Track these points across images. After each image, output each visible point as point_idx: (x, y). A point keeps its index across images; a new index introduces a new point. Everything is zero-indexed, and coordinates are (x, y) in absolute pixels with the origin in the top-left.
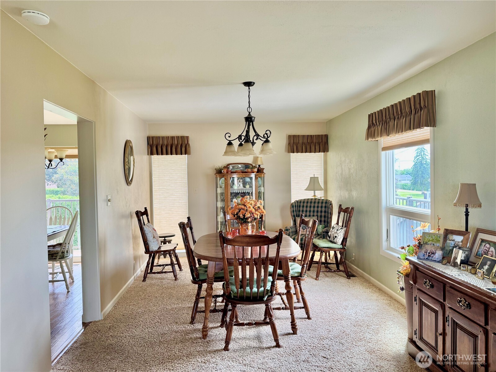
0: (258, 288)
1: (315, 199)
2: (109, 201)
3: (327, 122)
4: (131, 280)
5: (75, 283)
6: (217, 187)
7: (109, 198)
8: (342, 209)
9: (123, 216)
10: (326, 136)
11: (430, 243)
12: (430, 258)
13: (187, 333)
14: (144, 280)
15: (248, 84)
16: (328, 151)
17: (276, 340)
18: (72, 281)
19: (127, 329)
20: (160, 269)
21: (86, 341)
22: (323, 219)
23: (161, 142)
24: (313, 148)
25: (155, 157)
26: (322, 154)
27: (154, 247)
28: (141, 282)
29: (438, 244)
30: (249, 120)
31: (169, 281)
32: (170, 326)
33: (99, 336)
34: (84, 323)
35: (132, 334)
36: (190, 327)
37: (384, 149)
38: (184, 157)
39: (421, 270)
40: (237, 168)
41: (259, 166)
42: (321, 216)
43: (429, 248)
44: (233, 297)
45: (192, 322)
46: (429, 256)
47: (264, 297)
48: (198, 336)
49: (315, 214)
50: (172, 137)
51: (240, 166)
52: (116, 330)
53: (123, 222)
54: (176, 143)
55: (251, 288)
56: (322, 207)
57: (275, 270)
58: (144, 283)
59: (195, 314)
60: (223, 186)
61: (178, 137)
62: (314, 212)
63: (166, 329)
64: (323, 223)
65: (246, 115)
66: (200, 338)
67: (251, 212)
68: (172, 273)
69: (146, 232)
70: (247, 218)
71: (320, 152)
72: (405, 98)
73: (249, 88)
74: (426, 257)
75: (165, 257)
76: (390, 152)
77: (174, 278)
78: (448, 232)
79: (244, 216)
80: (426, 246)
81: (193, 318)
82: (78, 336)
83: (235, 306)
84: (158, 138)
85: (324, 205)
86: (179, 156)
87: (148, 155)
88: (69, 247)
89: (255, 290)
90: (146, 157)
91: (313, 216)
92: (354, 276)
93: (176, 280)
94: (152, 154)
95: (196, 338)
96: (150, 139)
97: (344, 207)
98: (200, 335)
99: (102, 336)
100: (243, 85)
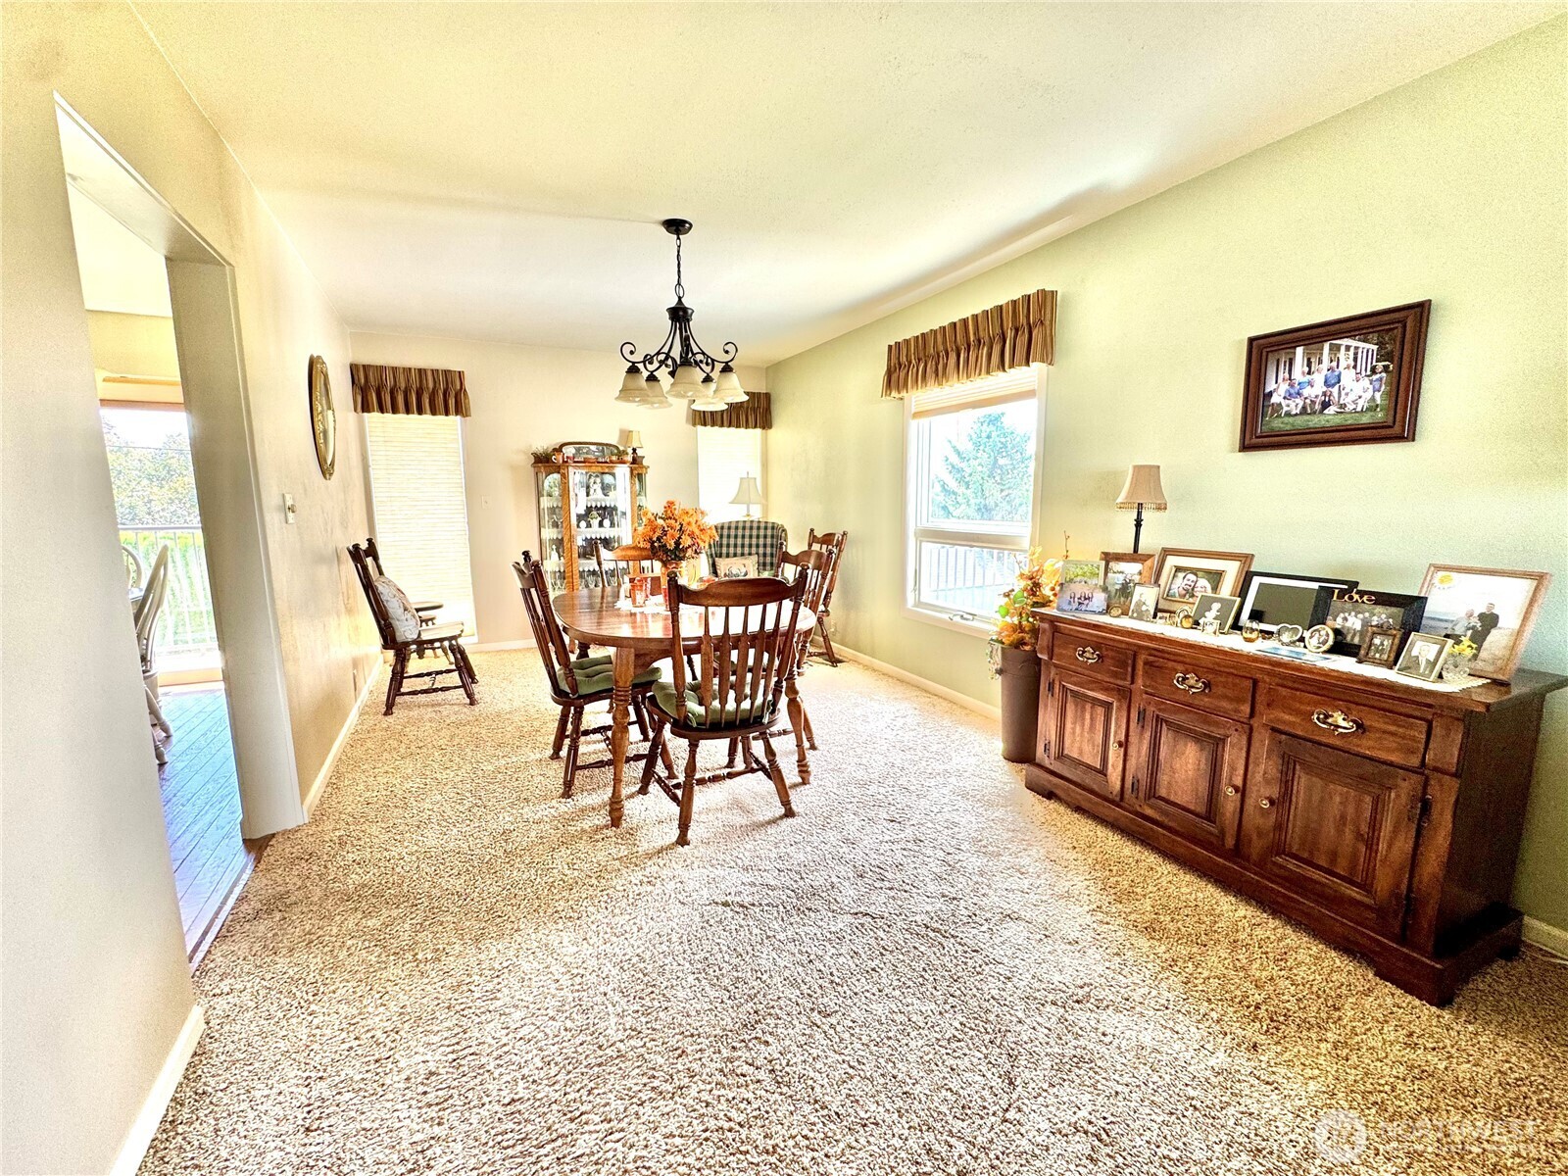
0: (738, 701)
1: (752, 522)
2: (291, 509)
3: (767, 368)
4: (352, 718)
5: (174, 739)
6: (539, 494)
7: (289, 503)
8: (815, 537)
9: (320, 559)
10: (768, 396)
11: (1078, 579)
12: (1083, 607)
13: (568, 820)
14: (388, 712)
15: (676, 226)
16: (770, 427)
17: (786, 803)
18: (164, 735)
19: (398, 837)
20: (425, 683)
21: (278, 889)
22: (768, 560)
23: (390, 383)
24: (743, 418)
25: (374, 418)
26: (758, 431)
27: (407, 630)
28: (380, 717)
29: (1095, 581)
30: (679, 315)
31: (456, 708)
32: (514, 811)
33: (315, 868)
34: (250, 840)
35: (416, 848)
36: (566, 807)
37: (917, 415)
38: (454, 420)
39: (1067, 632)
40: (587, 453)
41: (634, 450)
42: (765, 555)
43: (1079, 589)
44: (695, 725)
45: (567, 794)
46: (1080, 603)
47: (762, 717)
48: (597, 822)
49: (754, 550)
50: (420, 370)
51: (593, 448)
52: (362, 843)
53: (323, 572)
54: (431, 385)
55: (724, 701)
56: (765, 537)
57: (758, 658)
58: (390, 719)
59: (573, 775)
60: (556, 492)
61: (435, 372)
62: (750, 546)
63: (507, 819)
64: (768, 568)
65: (673, 303)
66: (606, 827)
67: (692, 535)
68: (462, 690)
69: (384, 598)
70: (685, 550)
71: (755, 427)
72: (988, 307)
73: (678, 238)
74: (1075, 605)
75: (421, 657)
76: (924, 421)
77: (468, 701)
78: (1108, 558)
79: (678, 543)
80: (1072, 585)
81: (568, 785)
82: (242, 883)
83: (697, 746)
84: (381, 369)
85: (769, 532)
86: (441, 419)
87: (355, 410)
88: (147, 645)
89: (731, 706)
90: (352, 416)
91: (750, 554)
92: (841, 661)
93: (472, 703)
94: (366, 408)
95: (598, 829)
96: (358, 371)
97: (819, 534)
98: (603, 819)
99: (326, 867)
100: (663, 230)
